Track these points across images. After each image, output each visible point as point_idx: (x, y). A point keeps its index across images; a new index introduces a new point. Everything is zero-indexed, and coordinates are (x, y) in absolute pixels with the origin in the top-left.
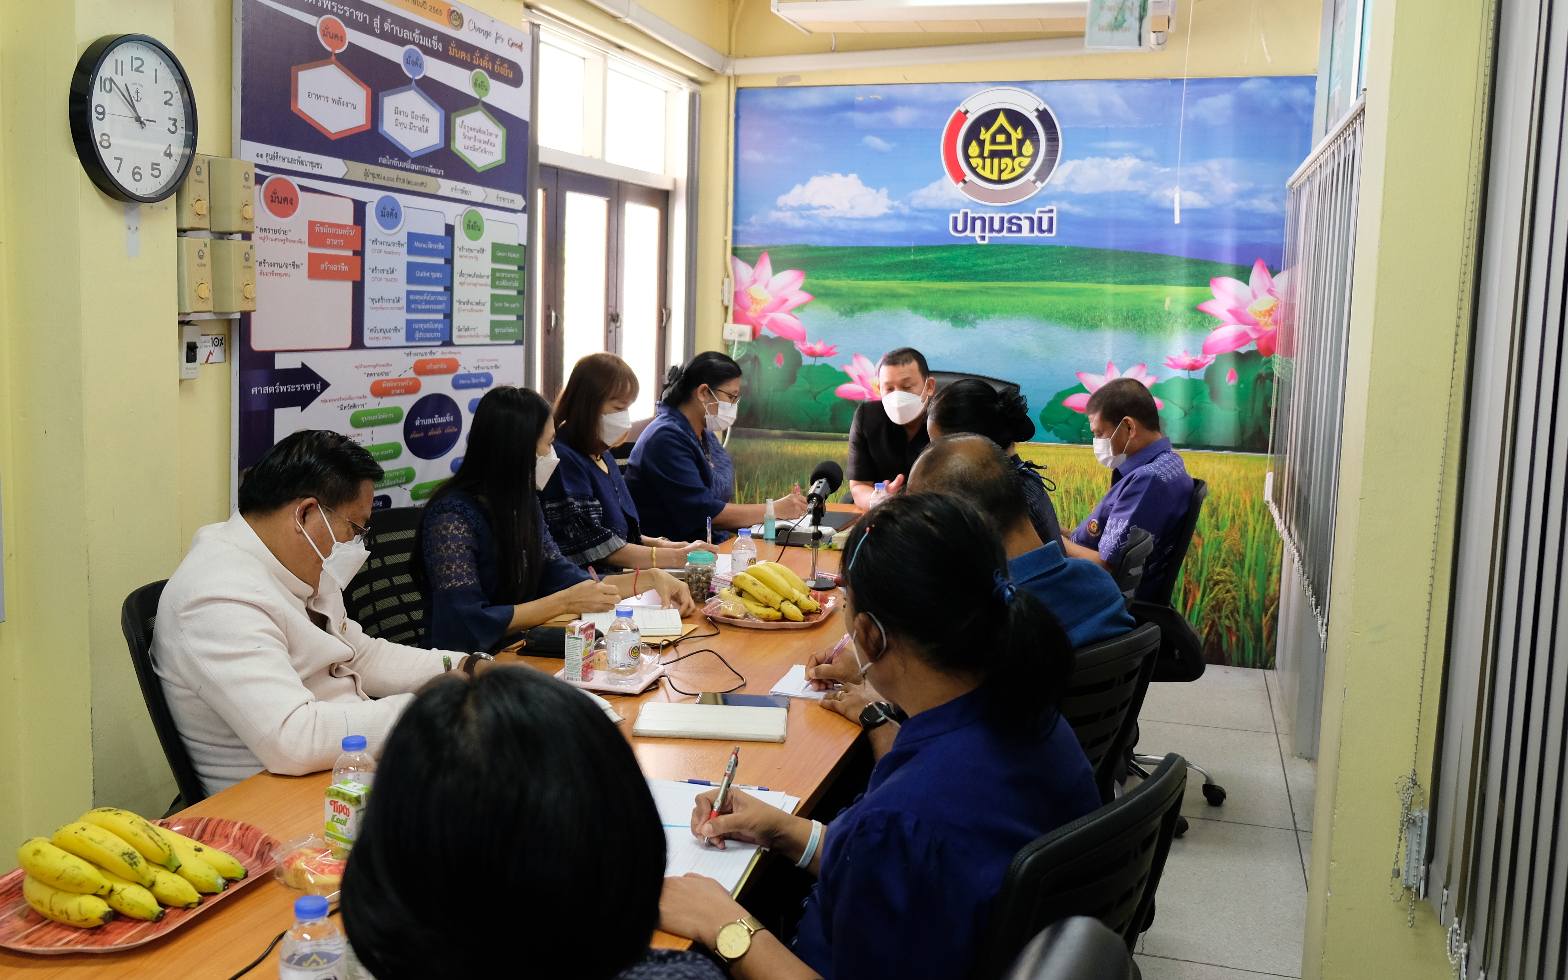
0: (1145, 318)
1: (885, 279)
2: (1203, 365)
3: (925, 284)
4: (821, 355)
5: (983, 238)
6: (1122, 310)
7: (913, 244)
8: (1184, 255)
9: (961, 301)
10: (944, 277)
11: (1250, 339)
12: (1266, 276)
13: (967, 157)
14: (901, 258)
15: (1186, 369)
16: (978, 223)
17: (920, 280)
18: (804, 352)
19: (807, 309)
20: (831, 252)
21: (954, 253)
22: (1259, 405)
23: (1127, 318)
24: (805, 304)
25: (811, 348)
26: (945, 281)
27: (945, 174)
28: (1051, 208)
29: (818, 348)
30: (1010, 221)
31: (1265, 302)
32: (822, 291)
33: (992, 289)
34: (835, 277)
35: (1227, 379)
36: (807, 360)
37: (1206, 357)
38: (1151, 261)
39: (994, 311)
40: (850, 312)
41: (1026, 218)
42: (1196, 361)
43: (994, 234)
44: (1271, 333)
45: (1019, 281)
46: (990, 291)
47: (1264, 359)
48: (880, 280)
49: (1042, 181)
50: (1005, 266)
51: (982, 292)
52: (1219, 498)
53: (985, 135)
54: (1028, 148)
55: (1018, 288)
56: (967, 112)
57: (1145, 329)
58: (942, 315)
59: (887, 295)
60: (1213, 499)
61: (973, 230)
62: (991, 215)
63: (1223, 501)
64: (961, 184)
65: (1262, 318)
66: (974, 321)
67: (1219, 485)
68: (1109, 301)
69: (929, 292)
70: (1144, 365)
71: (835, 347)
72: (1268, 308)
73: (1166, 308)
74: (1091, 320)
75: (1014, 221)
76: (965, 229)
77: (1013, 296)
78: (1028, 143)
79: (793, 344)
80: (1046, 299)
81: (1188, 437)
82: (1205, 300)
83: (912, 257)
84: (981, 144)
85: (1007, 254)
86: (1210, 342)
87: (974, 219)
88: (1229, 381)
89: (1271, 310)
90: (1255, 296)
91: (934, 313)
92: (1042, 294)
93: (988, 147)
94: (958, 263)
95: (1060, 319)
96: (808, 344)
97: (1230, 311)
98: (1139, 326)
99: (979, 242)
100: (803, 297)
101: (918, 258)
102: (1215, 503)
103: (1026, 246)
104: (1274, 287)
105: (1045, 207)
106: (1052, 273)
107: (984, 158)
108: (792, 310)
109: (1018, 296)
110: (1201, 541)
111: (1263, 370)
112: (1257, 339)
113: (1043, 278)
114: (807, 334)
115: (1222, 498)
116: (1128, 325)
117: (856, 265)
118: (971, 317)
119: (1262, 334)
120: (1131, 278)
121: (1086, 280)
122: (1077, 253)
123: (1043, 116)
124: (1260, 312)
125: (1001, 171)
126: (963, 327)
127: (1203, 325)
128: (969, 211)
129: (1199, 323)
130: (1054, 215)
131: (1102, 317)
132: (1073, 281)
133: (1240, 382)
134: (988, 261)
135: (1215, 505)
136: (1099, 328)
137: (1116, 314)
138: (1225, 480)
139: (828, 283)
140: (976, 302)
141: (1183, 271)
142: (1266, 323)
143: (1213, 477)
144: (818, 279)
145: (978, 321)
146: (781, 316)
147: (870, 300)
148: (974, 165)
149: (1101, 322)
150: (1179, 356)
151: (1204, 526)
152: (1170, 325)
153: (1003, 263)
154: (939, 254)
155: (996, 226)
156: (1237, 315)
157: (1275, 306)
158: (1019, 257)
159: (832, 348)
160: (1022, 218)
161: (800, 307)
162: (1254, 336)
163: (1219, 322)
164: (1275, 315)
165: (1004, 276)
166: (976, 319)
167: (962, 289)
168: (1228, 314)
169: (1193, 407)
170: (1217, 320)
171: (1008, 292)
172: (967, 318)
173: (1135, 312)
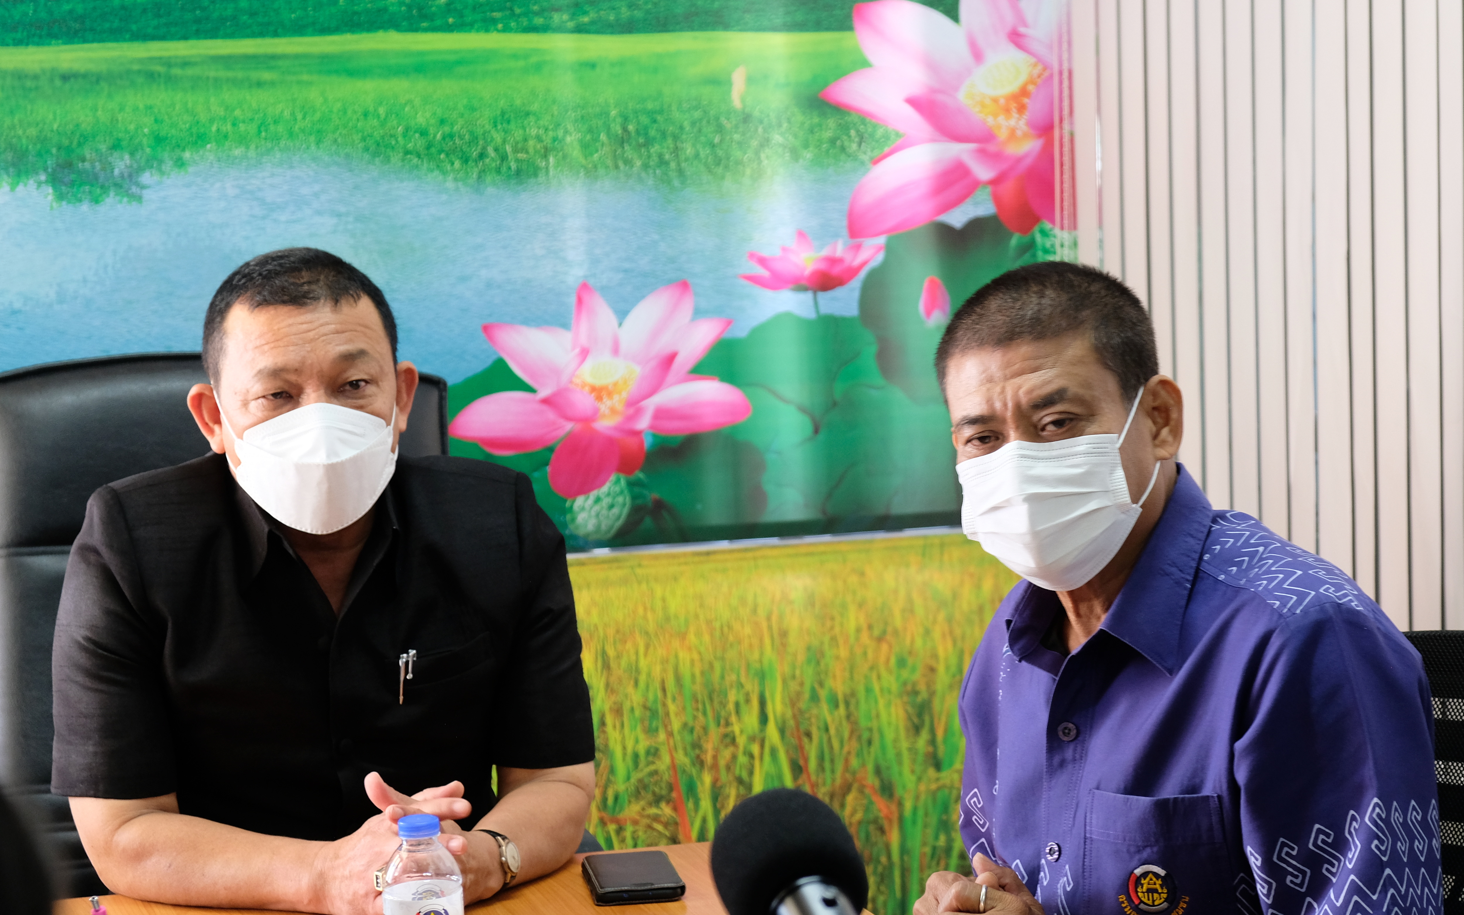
0: (676, 138)
2: (853, 272)
6: (607, 114)
9: (83, 112)
10: (14, 29)
11: (975, 185)
15: (806, 289)
23: (622, 141)
26: (18, 43)
31: (1005, 72)
33: (186, 63)
35: (921, 308)
37: (858, 248)
39: (198, 140)
42: (832, 261)
44: (1028, 161)
45: (276, 34)
46: (177, 71)
47: (1015, 240)
51: (152, 75)
52: (932, 670)
55: (274, 57)
57: (681, 172)
60: (917, 676)
63: (943, 679)
65: (1001, 119)
66: (132, 175)
67: (927, 632)
68: (567, 89)
70: (684, 286)
72: (1012, 87)
73: (736, 102)
74: (516, 151)
77: (259, 84)
80: (368, 90)
81: (829, 496)
82: (842, 73)
86: (868, 198)
88: (929, 313)
89: (1024, 92)
90: (978, 55)
92: (354, 73)
95: (419, 156)
97: (913, 102)
98: (662, 162)
102: (922, 688)
104: (1025, 25)
109: (273, 84)
110: (894, 808)
112: (994, 182)
113: (351, 23)
115: (941, 669)
116: (628, 162)
118: (121, 163)
119: (1004, 166)
120: (625, 13)
121: (488, 24)
124: (995, 100)
126: (96, 201)
127: (843, 149)
129: (833, 141)
131: (548, 140)
132: (450, 29)
135: (924, 695)
136: (541, 178)
137: (590, 131)
138: (941, 616)
140: (134, 110)
142: (1013, 132)
143: (909, 610)
145: (146, 178)
149: (545, 156)
150: (784, 249)
151: (900, 762)
152: (750, 154)
156: (935, 112)
157: (1031, 81)
162: (983, 172)
163: (886, 137)
164: (1035, 107)
165: (223, 20)
166: (140, 170)
167: (78, 67)
168: (909, 111)
169: (835, 404)
170: (880, 132)
171: (240, 75)
172: (107, 167)
173: (645, 120)
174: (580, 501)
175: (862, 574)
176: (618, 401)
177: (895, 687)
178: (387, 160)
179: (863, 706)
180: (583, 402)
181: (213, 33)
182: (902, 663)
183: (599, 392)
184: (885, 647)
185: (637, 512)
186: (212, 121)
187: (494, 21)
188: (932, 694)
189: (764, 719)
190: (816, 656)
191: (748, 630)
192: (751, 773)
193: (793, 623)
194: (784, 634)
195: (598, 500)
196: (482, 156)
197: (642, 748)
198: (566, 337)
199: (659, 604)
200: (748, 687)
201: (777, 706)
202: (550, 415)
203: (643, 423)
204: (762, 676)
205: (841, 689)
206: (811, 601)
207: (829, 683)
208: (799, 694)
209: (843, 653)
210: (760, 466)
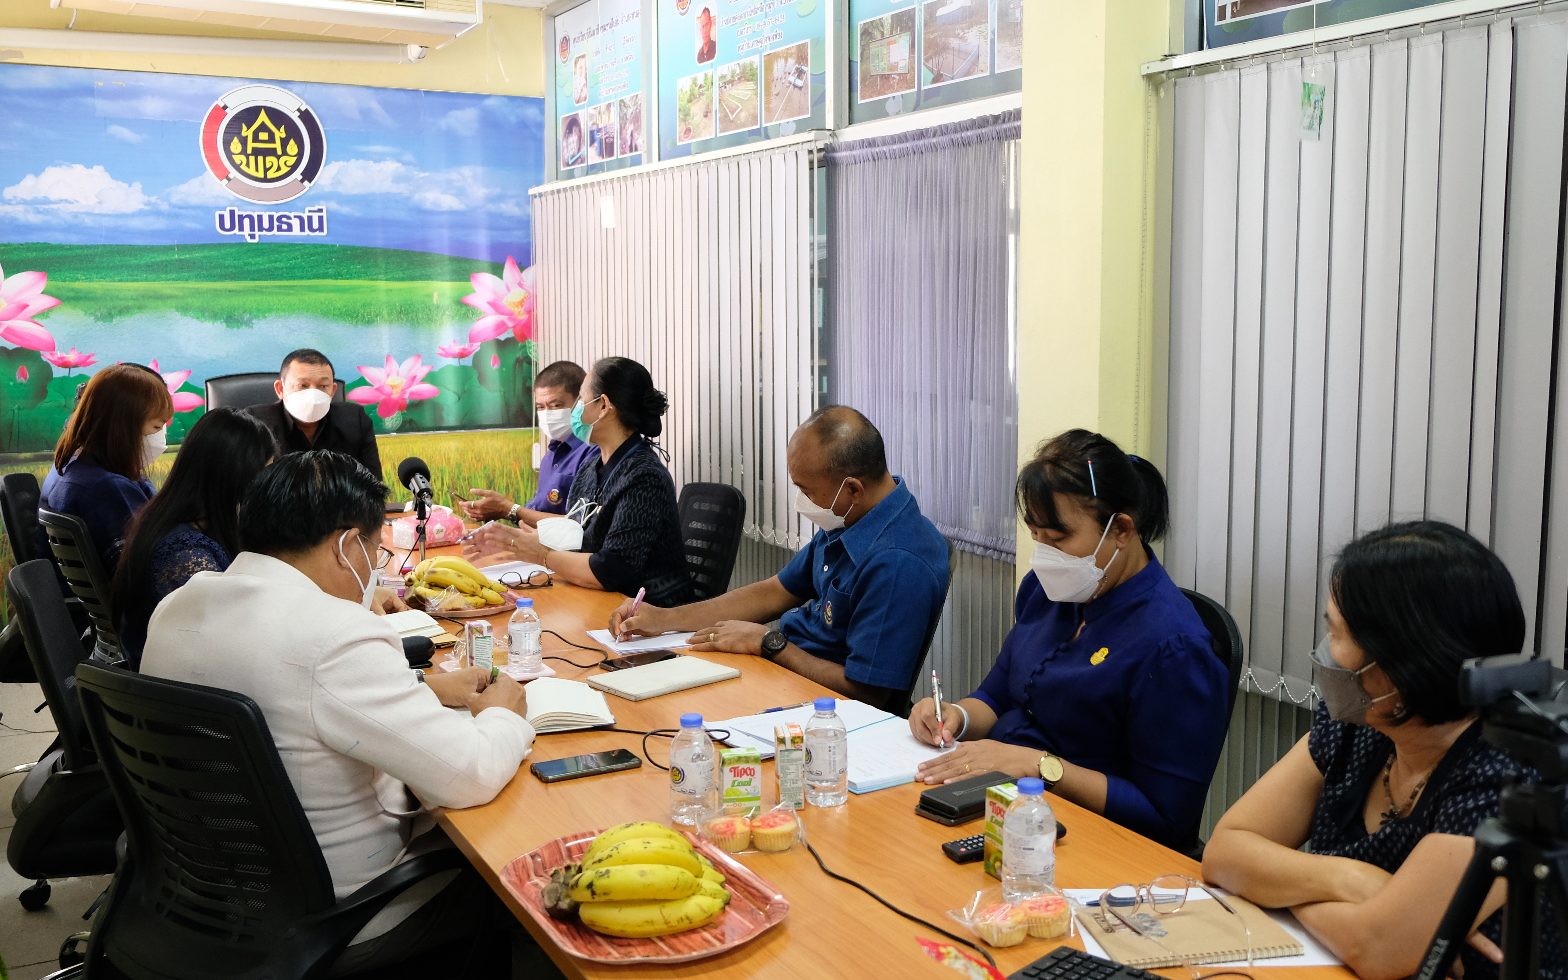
0: (416, 312)
1: (146, 280)
2: (470, 353)
3: (193, 285)
4: (76, 365)
5: (252, 237)
6: (396, 305)
7: (176, 242)
8: (446, 253)
9: (235, 301)
10: (214, 276)
11: (508, 328)
12: (516, 271)
13: (229, 154)
14: (164, 257)
15: (456, 358)
16: (246, 222)
17: (187, 280)
18: (54, 362)
19: (53, 315)
20: (79, 252)
21: (222, 251)
22: (519, 386)
23: (400, 313)
24: (50, 309)
25: (62, 358)
26: (215, 281)
27: (206, 170)
28: (320, 207)
29: (72, 357)
30: (279, 219)
31: (517, 295)
32: (72, 294)
33: (267, 287)
34: (87, 279)
35: (491, 364)
36: (58, 372)
37: (472, 346)
38: (418, 259)
39: (270, 310)
40: (108, 316)
41: (295, 217)
42: (464, 349)
43: (264, 233)
44: (524, 321)
45: (294, 279)
46: (264, 290)
47: (520, 344)
48: (142, 281)
49: (310, 181)
50: (278, 265)
51: (256, 291)
52: (494, 470)
53: (247, 132)
54: (292, 148)
55: (294, 286)
56: (225, 107)
57: (418, 322)
58: (215, 316)
59: (150, 297)
60: (490, 472)
61: (241, 228)
62: (260, 213)
63: (497, 473)
64: (225, 181)
65: (516, 309)
66: (250, 320)
67: (493, 459)
68: (383, 297)
69: (198, 292)
70: (419, 356)
71: (93, 355)
72: (520, 299)
73: (435, 302)
74: (367, 315)
75: (284, 219)
76: (232, 228)
77: (289, 294)
78: (292, 142)
79: (40, 355)
80: (322, 296)
81: (463, 419)
82: (467, 294)
83: (176, 256)
84: (244, 141)
85: (279, 253)
86: (475, 332)
87: (241, 218)
88: (493, 365)
89: (523, 301)
90: (509, 290)
91: (206, 314)
92: (317, 291)
93: (251, 145)
94: (227, 262)
95: (338, 316)
96: (59, 354)
97: (489, 303)
98: (412, 319)
99: (249, 240)
100: (47, 301)
101: (182, 257)
102: (491, 476)
103: (297, 245)
104: (523, 281)
105: (314, 206)
106: (326, 271)
107: (247, 156)
108: (34, 316)
109: (293, 294)
111: (519, 354)
112: (514, 327)
113: (317, 277)
114: (56, 343)
115: (497, 470)
116: (402, 319)
117: (111, 264)
118: (246, 317)
119: (516, 322)
120: (401, 275)
121: (359, 278)
122: (349, 252)
123: (306, 116)
124: (514, 303)
125: (266, 170)
126: (238, 328)
127: (468, 316)
128: (236, 209)
129: (465, 314)
130: (324, 214)
131: (377, 312)
132: (348, 279)
133: (502, 366)
134: (259, 260)
135: (492, 477)
136: (375, 323)
137: (390, 310)
138: (497, 455)
139: (77, 285)
140: (251, 301)
141: (447, 267)
142: (519, 313)
143: (487, 453)
144: (64, 281)
145: (254, 321)
146: (20, 324)
147: (131, 303)
148: (238, 162)
149: (377, 317)
150: (450, 346)
152: (439, 317)
153: (276, 262)
154: (206, 253)
155: (266, 224)
156: (495, 306)
157: (525, 298)
158: (292, 255)
159: (89, 357)
160: (292, 217)
161: (44, 313)
162: (510, 324)
163: (481, 313)
164: (526, 305)
165: (278, 275)
166: (252, 319)
167: (234, 288)
168: (488, 306)
169: (465, 392)
170: (479, 312)
171: (283, 291)
172: (242, 318)
173: (407, 307)
174: (387, 419)
175: (473, 442)
176: (399, 389)
177: (483, 475)
178: (328, 317)
179: (473, 481)
180: (388, 390)
181: (275, 279)
182: (485, 468)
183: (393, 387)
184: (480, 464)
185: (404, 422)
186: (274, 305)
187: (361, 277)
188: (494, 477)
189: (443, 484)
190: (459, 466)
191: (438, 458)
192: (439, 500)
193: (452, 456)
194: (449, 459)
195: (392, 419)
196: (357, 316)
197: (405, 493)
198: (383, 370)
199: (411, 450)
200: (438, 475)
201: (447, 480)
202: (378, 393)
203: (406, 396)
204: (442, 471)
205: (466, 476)
206: (457, 450)
207: (463, 474)
208: (454, 477)
209: (467, 465)
210: (442, 410)
